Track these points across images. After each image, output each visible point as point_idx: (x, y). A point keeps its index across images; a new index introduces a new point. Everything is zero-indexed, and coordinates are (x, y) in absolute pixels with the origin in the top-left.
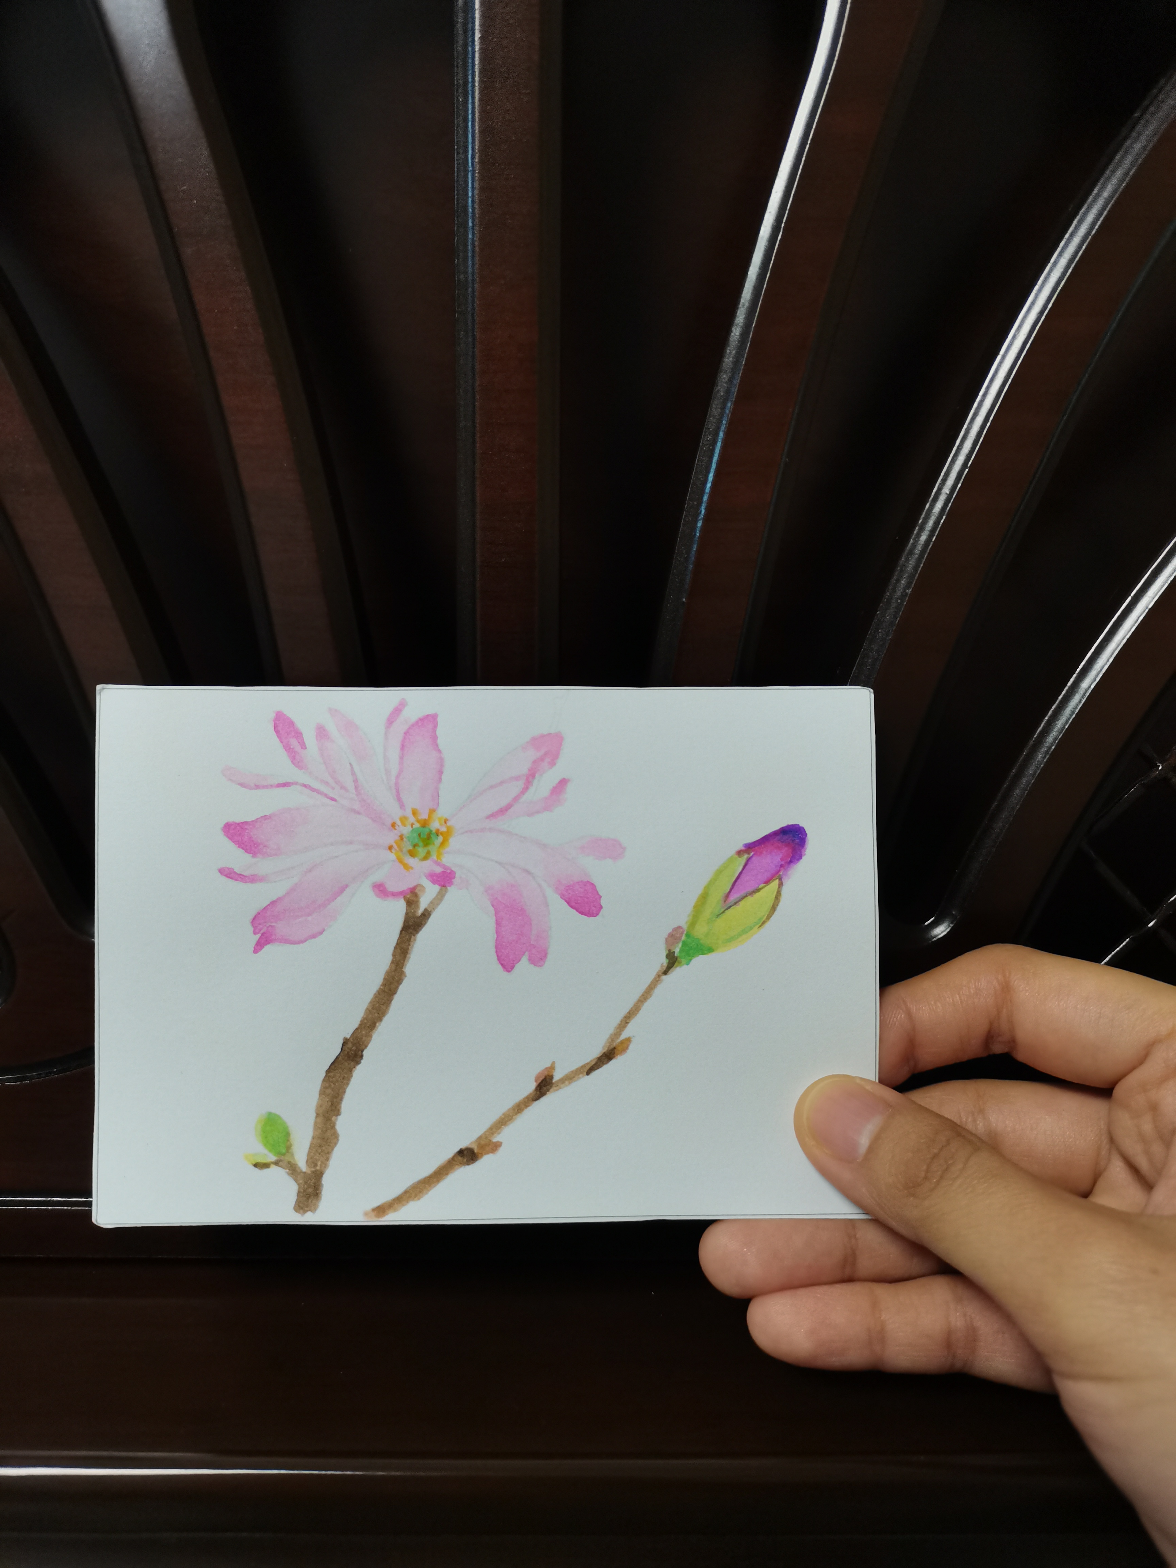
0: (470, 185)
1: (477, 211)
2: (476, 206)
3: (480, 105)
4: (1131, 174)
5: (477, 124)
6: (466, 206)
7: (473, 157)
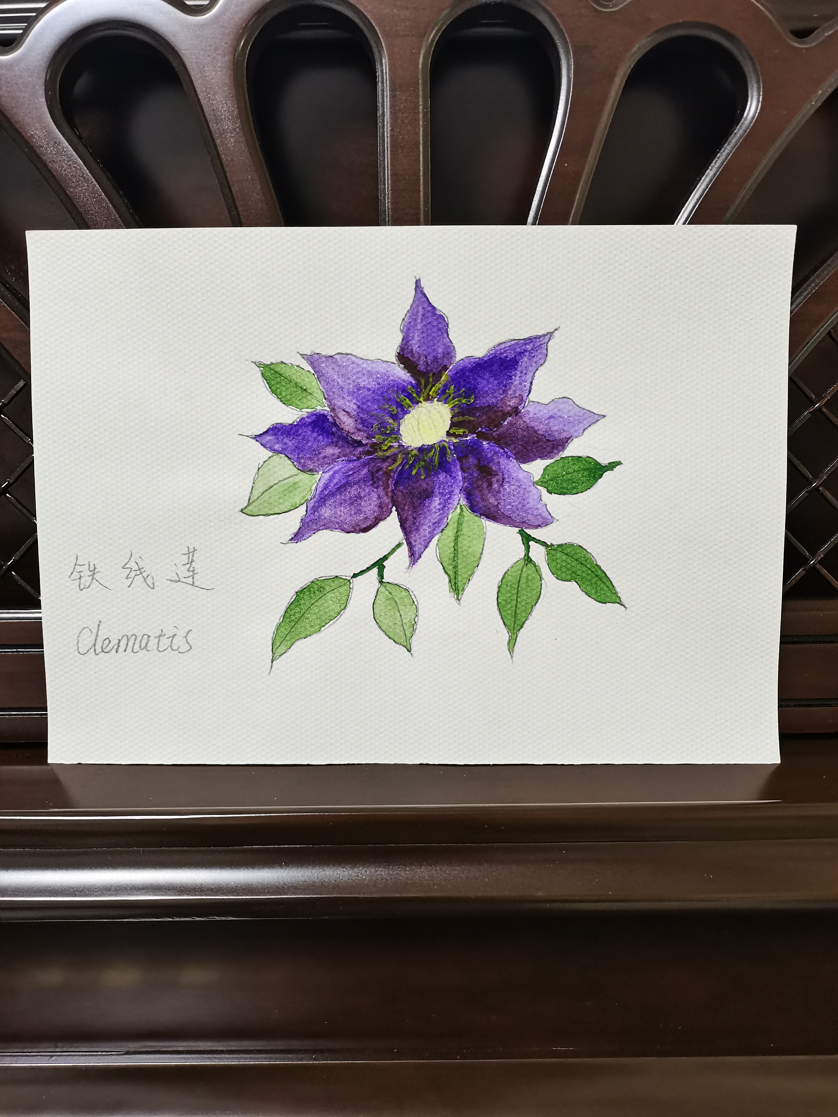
0: (387, 201)
1: (390, 213)
2: (389, 211)
3: (391, 162)
4: (709, 187)
5: (389, 171)
6: (385, 211)
7: (388, 188)
